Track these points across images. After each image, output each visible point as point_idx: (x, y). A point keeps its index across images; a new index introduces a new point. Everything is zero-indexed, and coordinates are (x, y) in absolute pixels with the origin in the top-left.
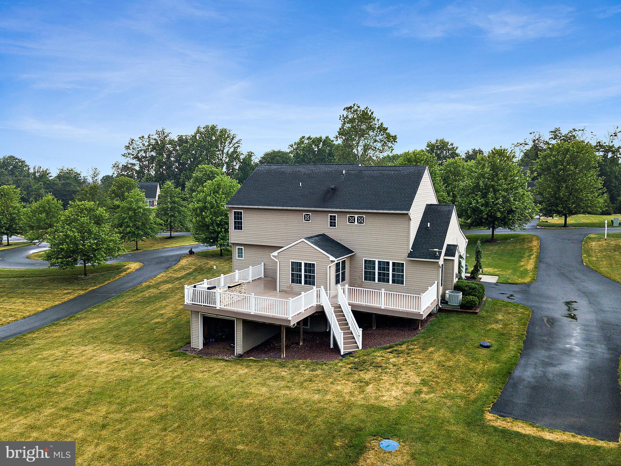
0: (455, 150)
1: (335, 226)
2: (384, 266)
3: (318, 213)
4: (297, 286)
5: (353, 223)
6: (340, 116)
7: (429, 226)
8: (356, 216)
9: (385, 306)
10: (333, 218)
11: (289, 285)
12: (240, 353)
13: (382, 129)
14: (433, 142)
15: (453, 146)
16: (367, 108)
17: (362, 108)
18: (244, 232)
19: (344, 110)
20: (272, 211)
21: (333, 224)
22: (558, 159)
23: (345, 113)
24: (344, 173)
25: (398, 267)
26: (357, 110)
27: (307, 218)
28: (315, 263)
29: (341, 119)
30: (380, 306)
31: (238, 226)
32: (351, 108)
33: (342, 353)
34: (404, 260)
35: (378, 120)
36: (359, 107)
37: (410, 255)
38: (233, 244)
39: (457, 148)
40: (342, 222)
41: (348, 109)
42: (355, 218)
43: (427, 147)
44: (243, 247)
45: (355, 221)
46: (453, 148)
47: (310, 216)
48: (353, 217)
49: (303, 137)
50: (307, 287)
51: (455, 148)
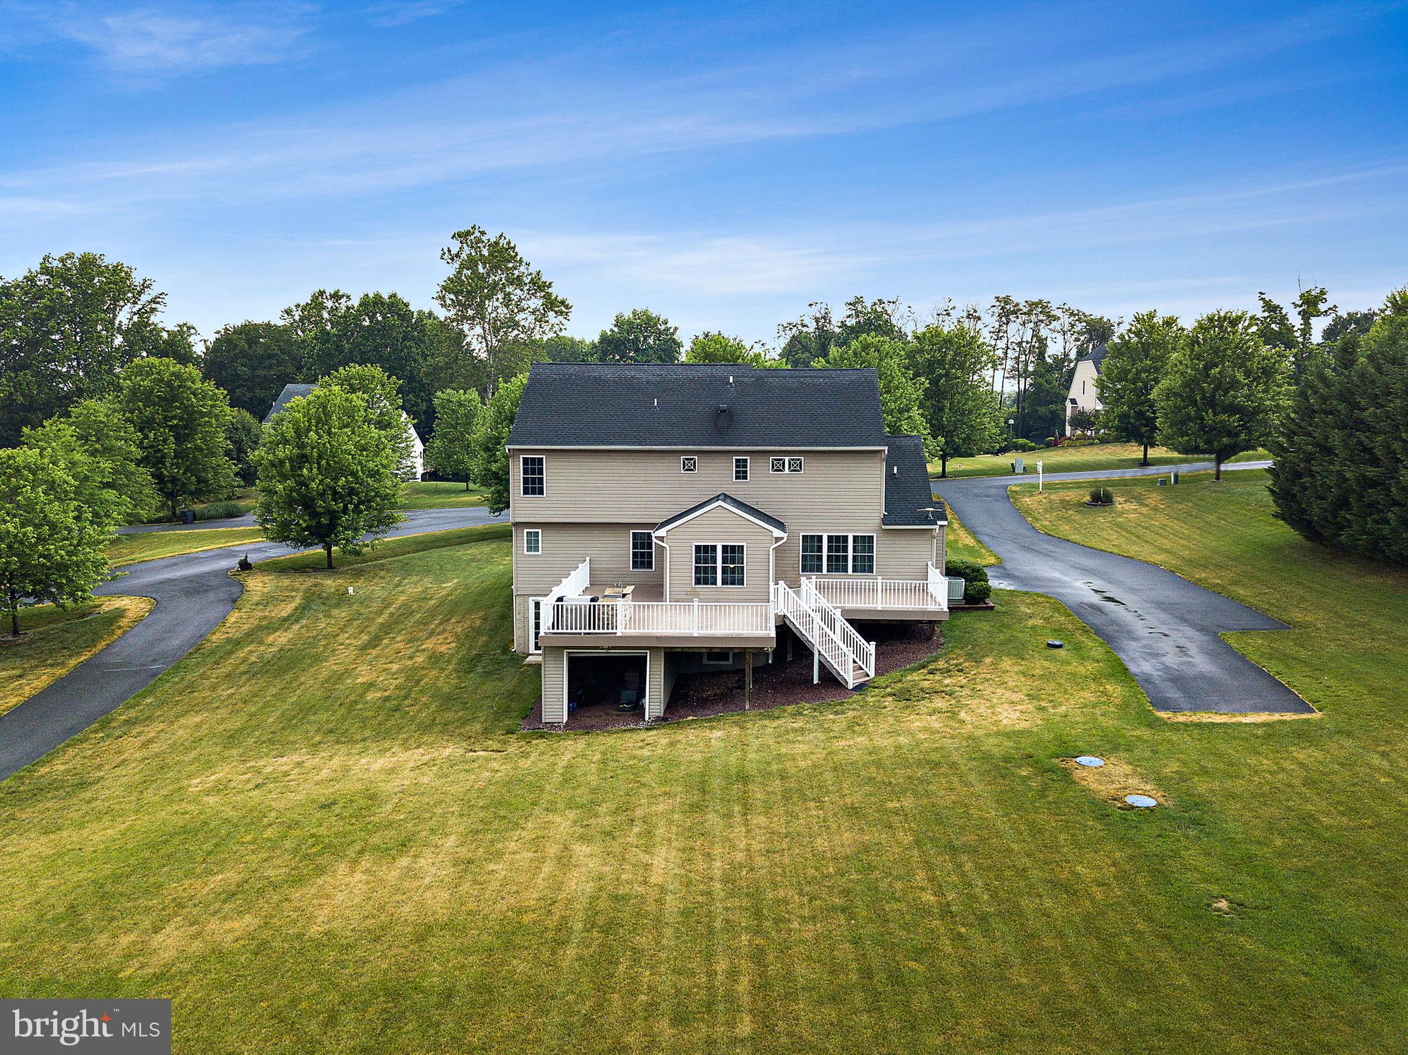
0: (672, 334)
1: (745, 478)
2: (838, 543)
3: (712, 454)
4: (704, 590)
5: (781, 470)
6: (443, 250)
7: (895, 472)
8: (787, 459)
9: (884, 605)
10: (741, 464)
11: (689, 589)
12: (659, 714)
13: (539, 286)
14: (628, 315)
15: (668, 325)
16: (501, 236)
17: (491, 236)
18: (547, 499)
19: (452, 238)
20: (613, 454)
21: (741, 475)
22: (934, 357)
23: (455, 246)
24: (731, 381)
25: (864, 543)
26: (479, 241)
27: (689, 467)
28: (745, 544)
29: (445, 257)
30: (875, 605)
31: (534, 486)
32: (468, 233)
33: (850, 687)
34: (873, 531)
35: (528, 264)
36: (483, 233)
37: (885, 521)
38: (516, 524)
39: (676, 329)
40: (758, 471)
41: (462, 236)
42: (784, 463)
43: (615, 326)
44: (540, 531)
45: (784, 468)
46: (668, 329)
47: (695, 462)
48: (781, 460)
49: (322, 293)
50: (728, 590)
51: (671, 330)
